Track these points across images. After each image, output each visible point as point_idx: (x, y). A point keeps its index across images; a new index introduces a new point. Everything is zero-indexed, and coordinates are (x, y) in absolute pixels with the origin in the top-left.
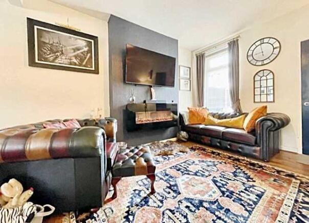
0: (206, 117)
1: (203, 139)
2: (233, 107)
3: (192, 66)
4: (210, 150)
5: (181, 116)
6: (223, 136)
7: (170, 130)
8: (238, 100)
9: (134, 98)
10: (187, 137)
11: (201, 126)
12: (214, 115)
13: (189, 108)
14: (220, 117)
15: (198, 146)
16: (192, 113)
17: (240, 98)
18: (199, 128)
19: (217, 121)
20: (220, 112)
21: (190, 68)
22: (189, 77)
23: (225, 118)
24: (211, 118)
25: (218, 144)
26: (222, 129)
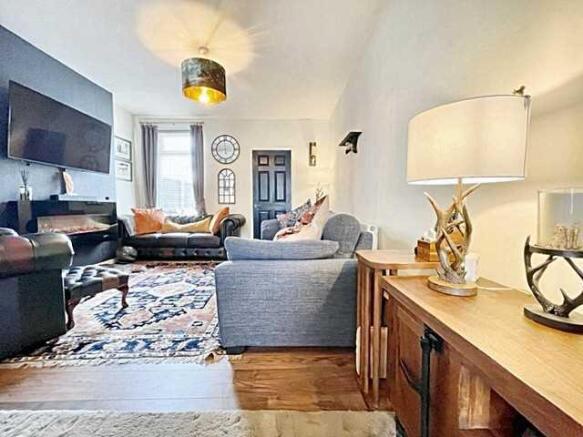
0: (163, 222)
1: (162, 252)
2: (197, 208)
3: (133, 138)
4: (173, 263)
5: (122, 223)
6: (190, 244)
7: (103, 247)
8: (203, 200)
9: (30, 189)
10: (135, 254)
11: (158, 235)
12: (173, 220)
13: (133, 211)
14: (183, 221)
15: (156, 262)
16: (139, 218)
17: (205, 197)
18: (155, 238)
19: (179, 227)
20: (181, 216)
21: (130, 143)
22: (128, 157)
23: (189, 222)
24: (170, 223)
25: (183, 254)
26: (187, 235)
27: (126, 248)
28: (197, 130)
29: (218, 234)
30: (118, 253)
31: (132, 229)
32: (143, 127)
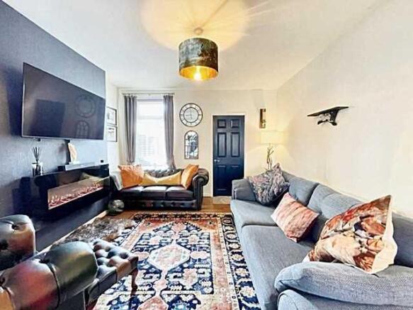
0: (142, 176)
1: (144, 203)
2: (168, 163)
3: (118, 107)
4: (155, 213)
6: (166, 196)
8: (172, 156)
11: (140, 189)
12: (150, 173)
14: (158, 175)
15: (141, 213)
16: (124, 173)
17: (174, 154)
18: (138, 191)
19: (157, 180)
20: (157, 169)
21: (116, 111)
22: (114, 123)
23: (163, 176)
24: (149, 177)
25: (162, 206)
26: (163, 189)
27: (115, 201)
28: (168, 99)
29: (190, 188)
30: (109, 206)
31: (120, 185)
32: (125, 98)
